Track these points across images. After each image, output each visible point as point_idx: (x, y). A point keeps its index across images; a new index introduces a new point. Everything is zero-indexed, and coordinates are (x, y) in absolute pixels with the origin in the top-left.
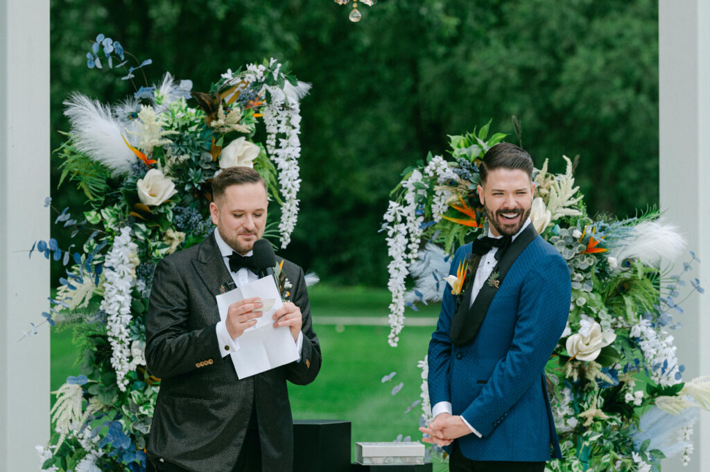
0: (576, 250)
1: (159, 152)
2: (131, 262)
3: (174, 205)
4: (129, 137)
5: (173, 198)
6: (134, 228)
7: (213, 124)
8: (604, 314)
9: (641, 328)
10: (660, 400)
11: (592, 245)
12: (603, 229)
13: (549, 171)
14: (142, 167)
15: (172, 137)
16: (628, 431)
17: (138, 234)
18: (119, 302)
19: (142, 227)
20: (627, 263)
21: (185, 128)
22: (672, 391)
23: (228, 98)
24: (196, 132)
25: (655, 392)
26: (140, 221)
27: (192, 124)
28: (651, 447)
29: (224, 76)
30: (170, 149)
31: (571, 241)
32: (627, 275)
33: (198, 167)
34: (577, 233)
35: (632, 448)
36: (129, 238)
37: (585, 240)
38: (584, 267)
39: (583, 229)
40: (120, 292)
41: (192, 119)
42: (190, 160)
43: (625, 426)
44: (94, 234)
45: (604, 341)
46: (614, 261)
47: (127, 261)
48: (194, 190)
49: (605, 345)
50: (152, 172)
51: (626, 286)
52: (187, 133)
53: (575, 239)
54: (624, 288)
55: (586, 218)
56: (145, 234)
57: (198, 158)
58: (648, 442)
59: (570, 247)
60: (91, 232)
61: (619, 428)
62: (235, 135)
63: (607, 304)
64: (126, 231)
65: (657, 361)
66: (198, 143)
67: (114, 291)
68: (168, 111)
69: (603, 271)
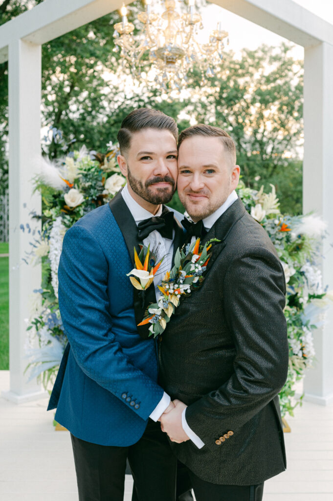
0: (277, 229)
1: (77, 181)
2: (61, 235)
3: (83, 207)
4: (63, 173)
5: (83, 203)
6: (64, 218)
7: (102, 167)
8: (290, 260)
9: (306, 267)
10: (313, 301)
11: (284, 227)
12: (289, 220)
13: (264, 192)
14: (68, 188)
15: (83, 174)
16: (300, 316)
17: (66, 221)
18: (55, 254)
19: (68, 217)
20: (300, 236)
21: (89, 170)
22: (319, 297)
23: (111, 156)
24: (94, 172)
25: (311, 297)
26: (66, 214)
27: (92, 168)
28: (310, 323)
29: (108, 145)
30: (81, 180)
31: (273, 225)
32: (300, 241)
33: (95, 189)
34: (277, 222)
35: (302, 324)
36: (60, 223)
37: (281, 225)
38: (280, 238)
39: (279, 220)
40: (56, 249)
41: (93, 165)
42: (91, 186)
43: (298, 313)
44: (48, 221)
45: (291, 274)
46: (294, 235)
47: (59, 234)
48: (93, 200)
49: (291, 275)
50: (72, 191)
51: (300, 247)
52: (90, 172)
53: (275, 225)
54: (298, 248)
55: (280, 215)
56: (69, 221)
57: (95, 184)
58: (309, 321)
59: (273, 228)
60: (46, 220)
61: (295, 314)
62: (113, 173)
63: (290, 255)
64: (59, 219)
65: (313, 283)
66: (95, 177)
67: (53, 249)
68: (82, 162)
69: (288, 240)
